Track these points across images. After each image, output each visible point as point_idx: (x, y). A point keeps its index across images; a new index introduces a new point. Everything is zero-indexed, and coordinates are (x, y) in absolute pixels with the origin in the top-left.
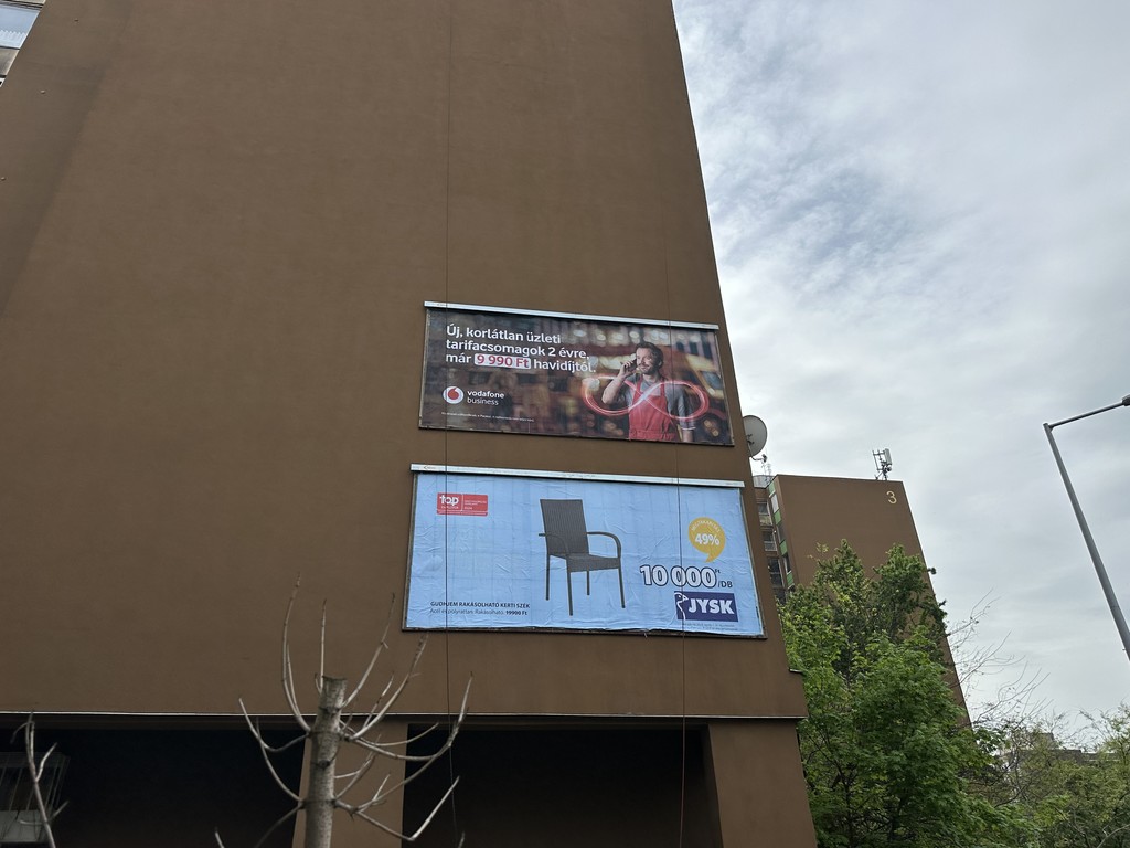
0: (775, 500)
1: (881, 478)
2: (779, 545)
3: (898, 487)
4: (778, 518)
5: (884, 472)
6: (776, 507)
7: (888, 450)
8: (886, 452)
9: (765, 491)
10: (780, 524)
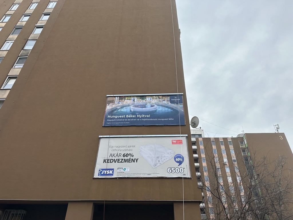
0: (245, 141)
1: (277, 132)
2: (248, 153)
3: (283, 134)
4: (247, 146)
5: (278, 130)
6: (246, 143)
7: (278, 124)
8: (278, 125)
9: (242, 138)
10: (247, 148)
